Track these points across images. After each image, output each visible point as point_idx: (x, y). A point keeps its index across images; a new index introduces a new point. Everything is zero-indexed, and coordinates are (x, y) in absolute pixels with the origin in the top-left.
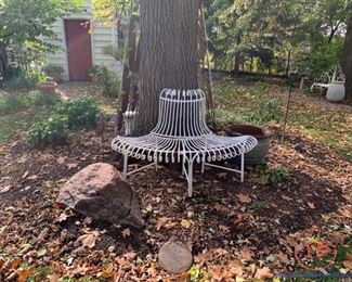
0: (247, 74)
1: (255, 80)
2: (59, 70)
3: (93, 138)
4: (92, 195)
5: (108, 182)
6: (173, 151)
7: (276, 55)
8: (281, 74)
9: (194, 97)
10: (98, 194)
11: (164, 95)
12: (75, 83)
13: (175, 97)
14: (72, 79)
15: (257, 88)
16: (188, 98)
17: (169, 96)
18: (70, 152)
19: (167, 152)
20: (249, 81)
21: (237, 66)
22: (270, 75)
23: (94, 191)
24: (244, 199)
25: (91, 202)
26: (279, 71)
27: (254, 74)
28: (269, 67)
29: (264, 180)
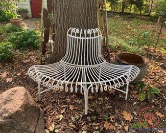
0: (128, 14)
1: (133, 18)
2: (26, 11)
3: (31, 57)
4: (5, 118)
5: (17, 108)
6: (72, 82)
7: (145, 3)
8: (147, 14)
9: (93, 35)
10: (10, 117)
11: (70, 33)
12: (34, 19)
13: (78, 35)
14: (33, 16)
15: (134, 22)
16: (88, 35)
17: (74, 34)
18: (13, 68)
19: (67, 82)
20: (129, 18)
21: (123, 10)
22: (141, 15)
23: (7, 115)
24: (128, 117)
25: (5, 124)
26: (146, 12)
27: (132, 14)
28: (140, 10)
29: (142, 97)
